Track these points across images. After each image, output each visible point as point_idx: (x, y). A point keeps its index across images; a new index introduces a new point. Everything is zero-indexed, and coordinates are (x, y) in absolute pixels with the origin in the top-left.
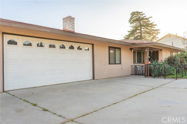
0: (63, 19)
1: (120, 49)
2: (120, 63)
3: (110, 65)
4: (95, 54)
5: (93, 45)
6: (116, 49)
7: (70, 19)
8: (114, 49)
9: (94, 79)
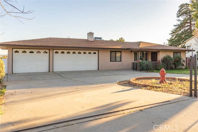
0: (88, 34)
1: (121, 52)
2: (121, 61)
3: (111, 62)
4: (99, 56)
5: (98, 51)
6: (117, 52)
7: (91, 34)
8: (115, 52)
9: (98, 70)
